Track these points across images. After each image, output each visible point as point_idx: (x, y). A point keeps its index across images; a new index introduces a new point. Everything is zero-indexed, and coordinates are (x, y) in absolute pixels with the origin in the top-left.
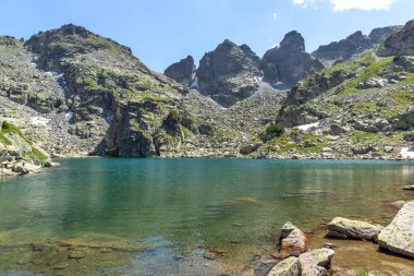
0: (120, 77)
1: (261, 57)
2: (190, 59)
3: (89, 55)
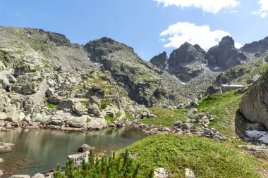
0: (131, 68)
1: (207, 51)
2: (164, 53)
3: (114, 54)
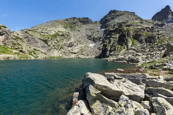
0: (120, 23)
3: (116, 19)
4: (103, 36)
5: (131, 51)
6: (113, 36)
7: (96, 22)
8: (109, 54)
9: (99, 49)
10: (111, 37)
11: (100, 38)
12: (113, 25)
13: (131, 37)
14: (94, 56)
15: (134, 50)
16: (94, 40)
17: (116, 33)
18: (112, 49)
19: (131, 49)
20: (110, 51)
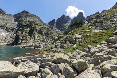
2: (54, 20)
4: (17, 28)
5: (37, 41)
6: (25, 29)
7: (10, 15)
8: (21, 42)
9: (12, 37)
10: (23, 29)
11: (14, 29)
12: (25, 21)
13: (37, 31)
14: (6, 44)
15: (39, 40)
16: (7, 30)
17: (27, 27)
18: (24, 38)
19: (37, 39)
20: (22, 40)
